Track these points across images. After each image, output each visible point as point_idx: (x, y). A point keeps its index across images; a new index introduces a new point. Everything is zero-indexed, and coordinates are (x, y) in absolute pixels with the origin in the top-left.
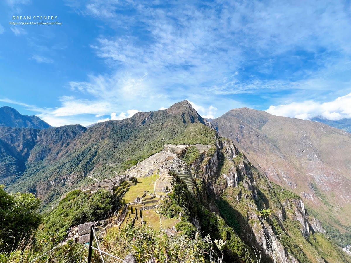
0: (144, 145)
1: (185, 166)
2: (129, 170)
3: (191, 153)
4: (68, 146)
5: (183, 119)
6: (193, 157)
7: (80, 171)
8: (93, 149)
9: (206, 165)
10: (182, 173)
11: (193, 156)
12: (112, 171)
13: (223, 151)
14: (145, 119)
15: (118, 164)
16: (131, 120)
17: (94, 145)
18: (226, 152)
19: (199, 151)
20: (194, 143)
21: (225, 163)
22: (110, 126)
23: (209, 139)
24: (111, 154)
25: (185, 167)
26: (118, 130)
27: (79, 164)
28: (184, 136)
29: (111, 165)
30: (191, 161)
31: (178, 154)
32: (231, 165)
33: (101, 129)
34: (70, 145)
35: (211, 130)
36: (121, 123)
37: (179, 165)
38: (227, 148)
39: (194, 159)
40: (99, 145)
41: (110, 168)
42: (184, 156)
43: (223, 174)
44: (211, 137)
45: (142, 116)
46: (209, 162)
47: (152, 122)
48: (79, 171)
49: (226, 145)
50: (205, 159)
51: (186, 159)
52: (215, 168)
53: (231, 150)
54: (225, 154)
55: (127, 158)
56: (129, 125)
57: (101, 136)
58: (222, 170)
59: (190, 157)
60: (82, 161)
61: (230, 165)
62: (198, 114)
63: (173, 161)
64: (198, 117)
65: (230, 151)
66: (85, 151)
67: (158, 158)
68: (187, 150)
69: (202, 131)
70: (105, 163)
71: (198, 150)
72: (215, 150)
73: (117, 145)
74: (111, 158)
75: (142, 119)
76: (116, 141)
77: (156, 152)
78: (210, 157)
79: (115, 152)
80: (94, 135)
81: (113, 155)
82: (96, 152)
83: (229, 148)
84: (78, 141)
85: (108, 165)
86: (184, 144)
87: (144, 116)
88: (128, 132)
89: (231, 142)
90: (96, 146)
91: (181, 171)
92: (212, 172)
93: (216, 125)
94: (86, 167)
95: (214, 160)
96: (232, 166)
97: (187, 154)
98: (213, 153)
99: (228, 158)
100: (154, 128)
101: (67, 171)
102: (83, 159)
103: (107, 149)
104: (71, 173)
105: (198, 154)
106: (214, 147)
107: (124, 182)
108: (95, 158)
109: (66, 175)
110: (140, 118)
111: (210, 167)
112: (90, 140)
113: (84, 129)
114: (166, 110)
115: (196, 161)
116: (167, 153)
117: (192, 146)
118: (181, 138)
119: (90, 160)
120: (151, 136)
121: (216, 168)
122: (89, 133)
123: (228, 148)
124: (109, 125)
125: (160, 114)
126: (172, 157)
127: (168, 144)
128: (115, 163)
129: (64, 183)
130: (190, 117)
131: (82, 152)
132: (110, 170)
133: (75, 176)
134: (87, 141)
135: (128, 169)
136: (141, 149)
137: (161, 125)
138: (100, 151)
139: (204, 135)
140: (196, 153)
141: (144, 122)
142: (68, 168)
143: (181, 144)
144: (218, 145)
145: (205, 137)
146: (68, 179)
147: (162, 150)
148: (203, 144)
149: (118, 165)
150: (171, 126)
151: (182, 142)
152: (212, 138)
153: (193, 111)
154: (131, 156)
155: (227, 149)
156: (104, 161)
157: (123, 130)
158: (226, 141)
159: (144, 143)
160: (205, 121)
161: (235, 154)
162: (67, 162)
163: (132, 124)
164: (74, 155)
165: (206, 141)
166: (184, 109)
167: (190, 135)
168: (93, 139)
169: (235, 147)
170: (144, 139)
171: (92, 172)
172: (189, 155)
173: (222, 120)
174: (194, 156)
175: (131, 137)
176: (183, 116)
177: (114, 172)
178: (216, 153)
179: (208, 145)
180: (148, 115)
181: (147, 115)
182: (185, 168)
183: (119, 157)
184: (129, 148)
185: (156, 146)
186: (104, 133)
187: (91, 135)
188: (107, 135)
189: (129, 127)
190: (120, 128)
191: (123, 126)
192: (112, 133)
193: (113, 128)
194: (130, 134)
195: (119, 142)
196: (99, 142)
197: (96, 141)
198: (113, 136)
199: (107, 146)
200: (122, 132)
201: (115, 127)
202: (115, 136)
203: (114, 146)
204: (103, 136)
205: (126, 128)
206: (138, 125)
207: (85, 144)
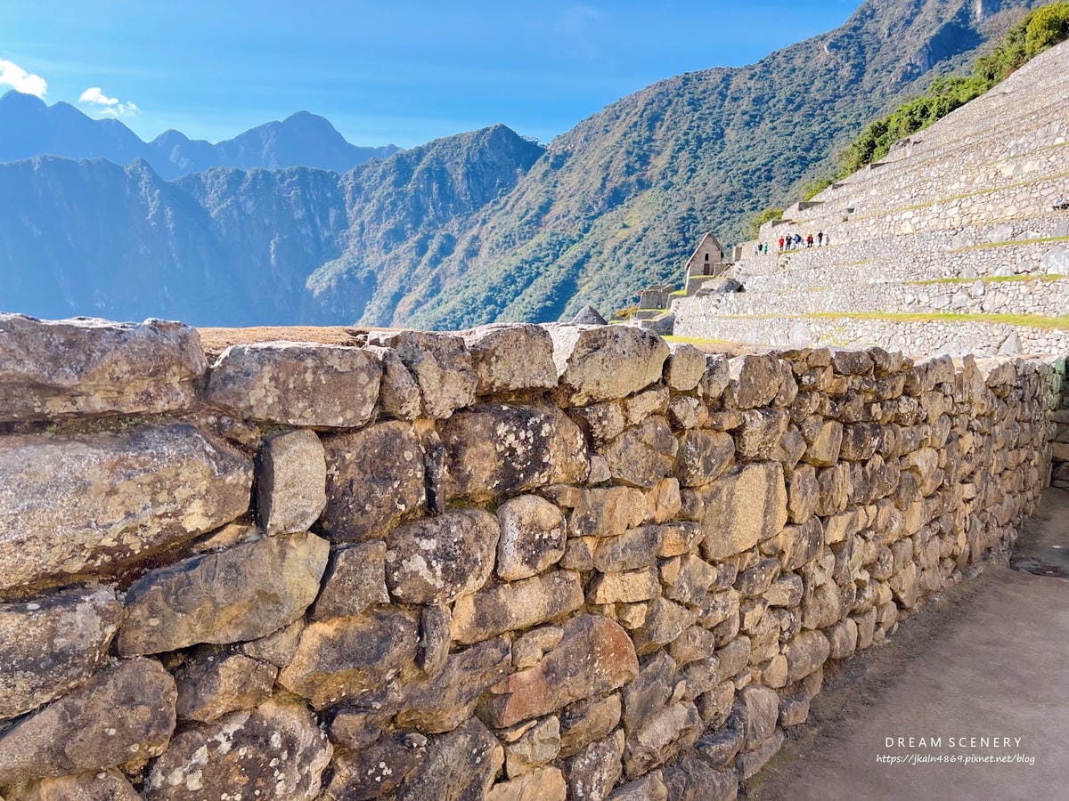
8: (553, 269)
16: (832, 46)
17: (558, 247)
22: (675, 112)
26: (730, 134)
33: (618, 136)
34: (454, 253)
36: (752, 83)
56: (818, 84)
57: (610, 186)
66: (510, 279)
75: (940, 20)
76: (698, 206)
80: (574, 180)
82: (567, 288)
84: (490, 226)
88: (801, 139)
90: (573, 252)
103: (629, 266)
110: (917, 13)
112: (547, 217)
113: (528, 153)
122: (545, 175)
131: (491, 289)
134: (529, 222)
138: (587, 284)
141: (951, 40)
157: (765, 125)
163: (846, 72)
164: (451, 305)
168: (561, 209)
186: (633, 159)
187: (556, 182)
188: (649, 174)
189: (820, 101)
190: (744, 113)
191: (767, 102)
192: (684, 155)
193: (692, 121)
194: (812, 154)
195: (718, 211)
196: (596, 222)
197: (577, 218)
198: (689, 173)
199: (635, 248)
200: (752, 140)
201: (708, 111)
202: (702, 173)
203: (682, 243)
204: (623, 179)
205: (790, 107)
206: (895, 77)
207: (519, 238)
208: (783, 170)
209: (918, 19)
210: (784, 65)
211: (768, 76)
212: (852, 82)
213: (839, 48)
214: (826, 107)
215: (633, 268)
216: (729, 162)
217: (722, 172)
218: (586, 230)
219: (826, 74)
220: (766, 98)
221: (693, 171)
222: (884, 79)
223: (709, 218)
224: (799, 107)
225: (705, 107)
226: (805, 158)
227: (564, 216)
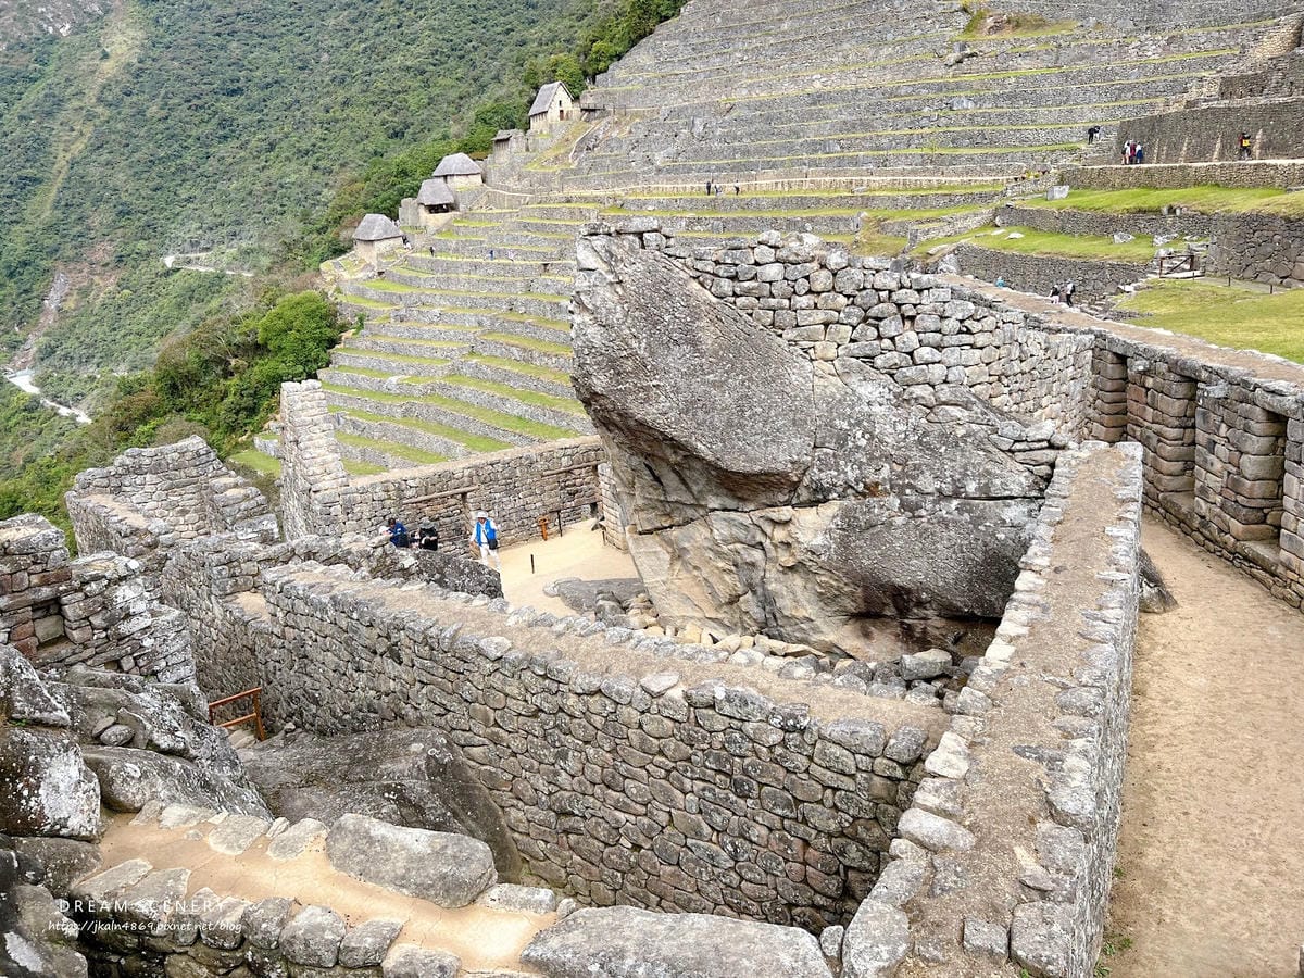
29: (206, 265)
40: (58, 79)
41: (199, 293)
70: (139, 247)
73: (231, 72)
74: (189, 200)
85: (169, 261)
108: (42, 207)
128: (235, 235)
138: (73, 142)
156: (134, 226)
171: (33, 337)
195: (242, 35)
197: (25, 45)
215: (148, 117)
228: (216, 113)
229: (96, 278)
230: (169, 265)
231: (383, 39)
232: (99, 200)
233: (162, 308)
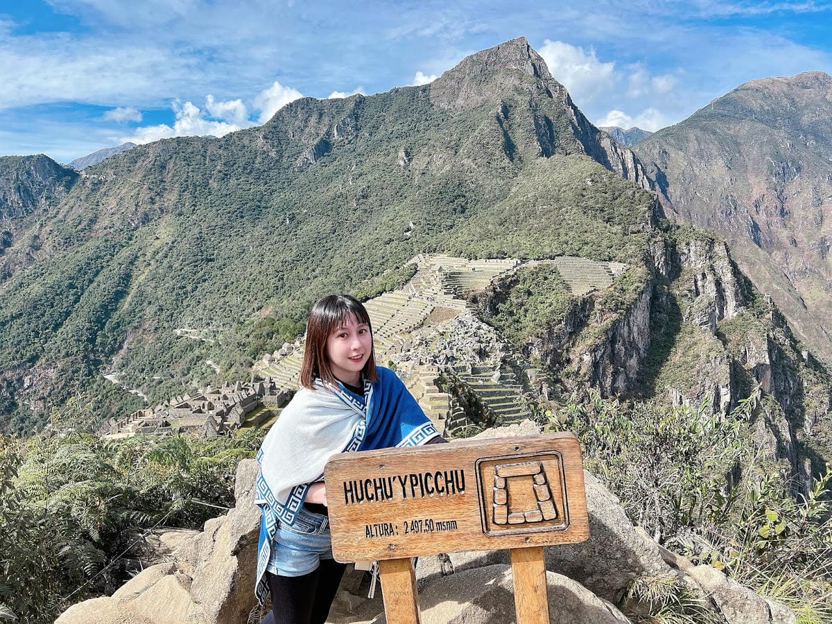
0: (330, 253)
1: (501, 350)
2: (272, 360)
3: (529, 293)
4: (9, 250)
5: (506, 134)
6: (542, 312)
7: (67, 355)
8: (114, 264)
9: (594, 350)
10: (488, 380)
11: (540, 307)
12: (199, 358)
13: (679, 289)
14: (329, 134)
15: (220, 329)
16: (265, 138)
18: (690, 291)
19: (568, 288)
20: (547, 250)
21: (683, 340)
22: (175, 164)
23: (620, 236)
24: (189, 288)
25: (503, 354)
26: (214, 184)
27: (61, 324)
28: (502, 216)
29: (194, 335)
30: (528, 329)
31: (474, 300)
32: (710, 350)
33: (140, 176)
34: (16, 246)
35: (630, 193)
36: (221, 151)
37: (477, 346)
38: (699, 277)
39: (544, 320)
40: (136, 247)
41: (190, 347)
42: (501, 306)
43: (667, 387)
44: (625, 222)
45: (313, 120)
46: (612, 335)
47: (361, 145)
48: (63, 353)
49: (694, 260)
50: (592, 322)
51: (510, 320)
52: (633, 362)
53: (718, 283)
54: (684, 304)
55: (255, 305)
56: (259, 160)
57: (141, 210)
58: (666, 371)
59: (526, 311)
60: (74, 315)
61: (702, 349)
62: (575, 108)
63: (452, 329)
64: (574, 127)
65: (710, 291)
66: (81, 271)
67: (392, 312)
68: (516, 282)
69: (588, 194)
70: (166, 325)
71: (563, 282)
72: (642, 286)
73: (210, 251)
74: (188, 306)
75: (318, 135)
76: (204, 231)
77: (380, 288)
78: (615, 316)
79: (204, 281)
80: (112, 203)
81: (196, 293)
82: (127, 278)
83: (710, 277)
84: (48, 229)
85: (178, 332)
86: (502, 255)
87: (326, 120)
88: (254, 194)
89: (719, 250)
90: (125, 253)
91: (486, 370)
92: (621, 378)
93: (658, 162)
94: (92, 340)
95: (635, 329)
96: (713, 354)
97: (515, 301)
98: (630, 296)
99: (697, 321)
100: (370, 178)
101: (17, 352)
102: (76, 306)
103: (171, 267)
104: (34, 359)
105: (561, 298)
106: (640, 271)
107: (256, 408)
108: (126, 304)
109: (14, 368)
110: (306, 126)
111: (613, 357)
112: (96, 227)
113: (68, 176)
114: (424, 90)
115: (550, 333)
116: (428, 293)
117: (536, 263)
118: (490, 226)
119: (107, 310)
120: (358, 213)
121: (641, 362)
122: (87, 196)
123: (704, 276)
124: (171, 157)
125: (395, 107)
126: (451, 313)
127: (432, 251)
128: (208, 324)
129: (13, 398)
130: (537, 124)
131: (70, 278)
132: (190, 355)
133: (52, 373)
134: (83, 230)
135: (268, 356)
136: (317, 271)
137: (402, 163)
138: (141, 277)
139: (595, 216)
140: (552, 297)
141: (324, 148)
142: (20, 341)
143: (490, 257)
144: (660, 262)
145: (599, 224)
146: (25, 386)
147: (407, 281)
148: (589, 256)
149: (220, 337)
150: (448, 167)
151: (495, 247)
152: (632, 228)
153: (555, 95)
154: (273, 300)
155: (696, 282)
156: (164, 315)
157: (233, 182)
158: (699, 243)
159: (329, 245)
160: (606, 143)
161: (731, 304)
162: (13, 318)
163: (273, 154)
164: (36, 289)
165: (605, 243)
166: (512, 81)
167: (532, 214)
168: (107, 223)
169: (736, 272)
170: (329, 224)
171: (116, 360)
172: (522, 305)
173: (692, 137)
174: (544, 310)
175: (271, 216)
176: (506, 117)
177: (209, 362)
178: (646, 297)
179: (610, 260)
180: (344, 116)
181: (338, 113)
182: (504, 360)
183: (225, 303)
184: (265, 265)
185: (379, 263)
186: (153, 194)
187: (98, 202)
188: (166, 204)
189: (262, 171)
190: (220, 172)
191: (232, 166)
192: (187, 195)
193: (188, 173)
194: (263, 204)
195: (217, 235)
196: (136, 234)
197: (121, 230)
198: (193, 207)
199: (170, 254)
200: (228, 190)
201: (197, 167)
202: (201, 209)
203: (200, 254)
204: (149, 207)
205: (246, 172)
206: (299, 162)
207: (78, 241)
208: (249, 213)
209: (307, 130)
210: (239, 143)
211: (229, 147)
212: (277, 161)
213: (267, 138)
214: (266, 174)
215: (173, 268)
216: (217, 203)
217: (214, 210)
218: (130, 239)
219: (263, 154)
220: (231, 163)
221: (195, 206)
222: (294, 163)
223: (212, 239)
224: (251, 171)
225: (193, 163)
226: (259, 207)
227: (110, 228)
228: (202, 269)
229: (144, 336)
230: (178, 334)
231: (277, 245)
232: (150, 303)
233: (174, 352)
